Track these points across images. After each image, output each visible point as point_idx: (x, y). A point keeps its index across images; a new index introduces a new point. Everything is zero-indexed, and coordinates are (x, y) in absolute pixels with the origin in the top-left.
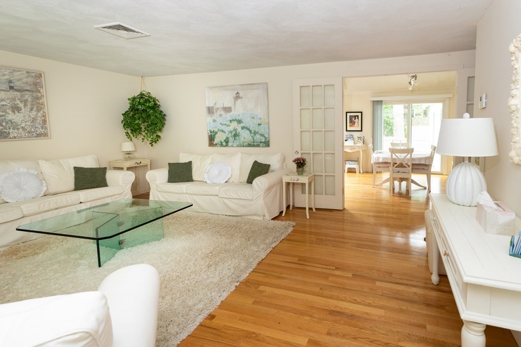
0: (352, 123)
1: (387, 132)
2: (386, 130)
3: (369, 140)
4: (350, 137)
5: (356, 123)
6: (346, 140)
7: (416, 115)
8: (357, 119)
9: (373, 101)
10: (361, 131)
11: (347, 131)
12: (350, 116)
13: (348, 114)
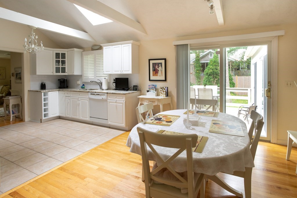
0: (156, 71)
1: (217, 81)
2: (216, 79)
3: (173, 91)
4: (152, 88)
5: (160, 72)
6: (148, 91)
7: (241, 69)
8: (160, 67)
9: (177, 46)
10: (165, 80)
11: (150, 80)
12: (153, 64)
13: (151, 61)
